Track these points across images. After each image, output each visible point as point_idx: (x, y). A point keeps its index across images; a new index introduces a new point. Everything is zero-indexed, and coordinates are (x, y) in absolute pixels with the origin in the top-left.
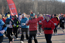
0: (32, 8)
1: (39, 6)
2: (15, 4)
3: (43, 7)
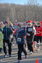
0: (9, 14)
1: (16, 13)
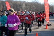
2: (10, 4)
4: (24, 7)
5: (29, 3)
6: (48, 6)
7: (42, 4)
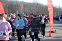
3: (28, 8)
4: (22, 8)
5: (28, 3)
6: (52, 8)
7: (45, 5)
